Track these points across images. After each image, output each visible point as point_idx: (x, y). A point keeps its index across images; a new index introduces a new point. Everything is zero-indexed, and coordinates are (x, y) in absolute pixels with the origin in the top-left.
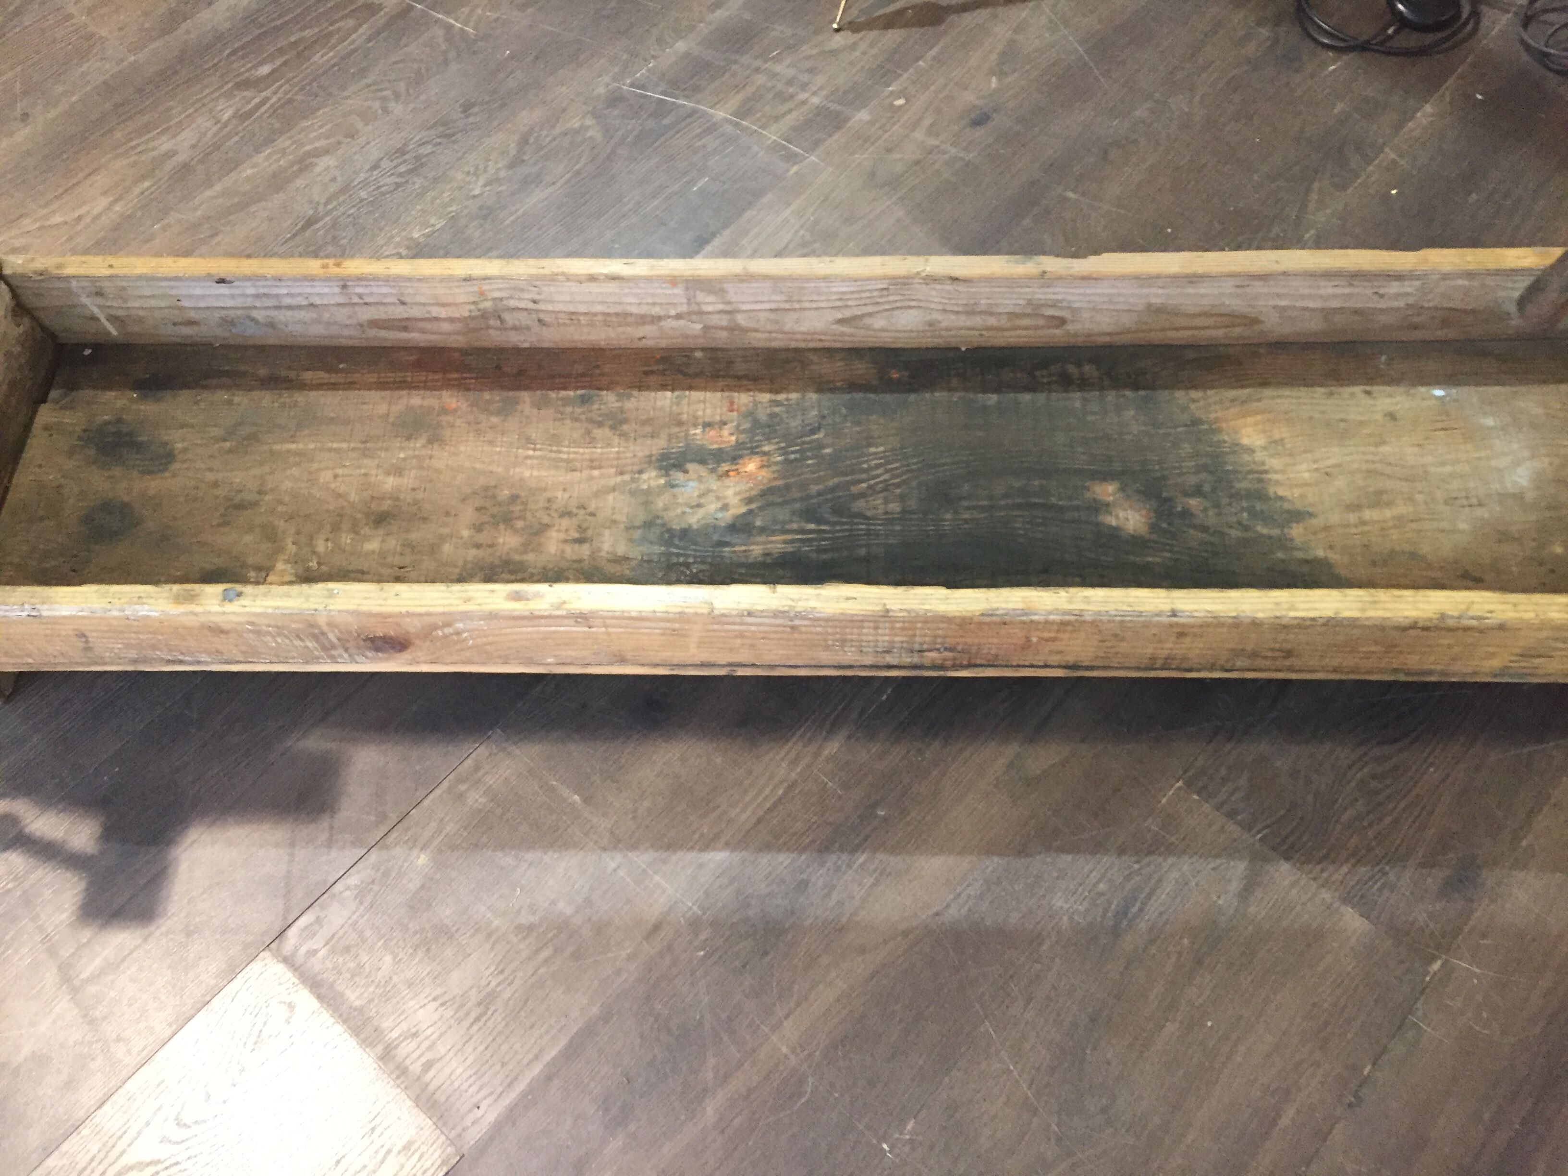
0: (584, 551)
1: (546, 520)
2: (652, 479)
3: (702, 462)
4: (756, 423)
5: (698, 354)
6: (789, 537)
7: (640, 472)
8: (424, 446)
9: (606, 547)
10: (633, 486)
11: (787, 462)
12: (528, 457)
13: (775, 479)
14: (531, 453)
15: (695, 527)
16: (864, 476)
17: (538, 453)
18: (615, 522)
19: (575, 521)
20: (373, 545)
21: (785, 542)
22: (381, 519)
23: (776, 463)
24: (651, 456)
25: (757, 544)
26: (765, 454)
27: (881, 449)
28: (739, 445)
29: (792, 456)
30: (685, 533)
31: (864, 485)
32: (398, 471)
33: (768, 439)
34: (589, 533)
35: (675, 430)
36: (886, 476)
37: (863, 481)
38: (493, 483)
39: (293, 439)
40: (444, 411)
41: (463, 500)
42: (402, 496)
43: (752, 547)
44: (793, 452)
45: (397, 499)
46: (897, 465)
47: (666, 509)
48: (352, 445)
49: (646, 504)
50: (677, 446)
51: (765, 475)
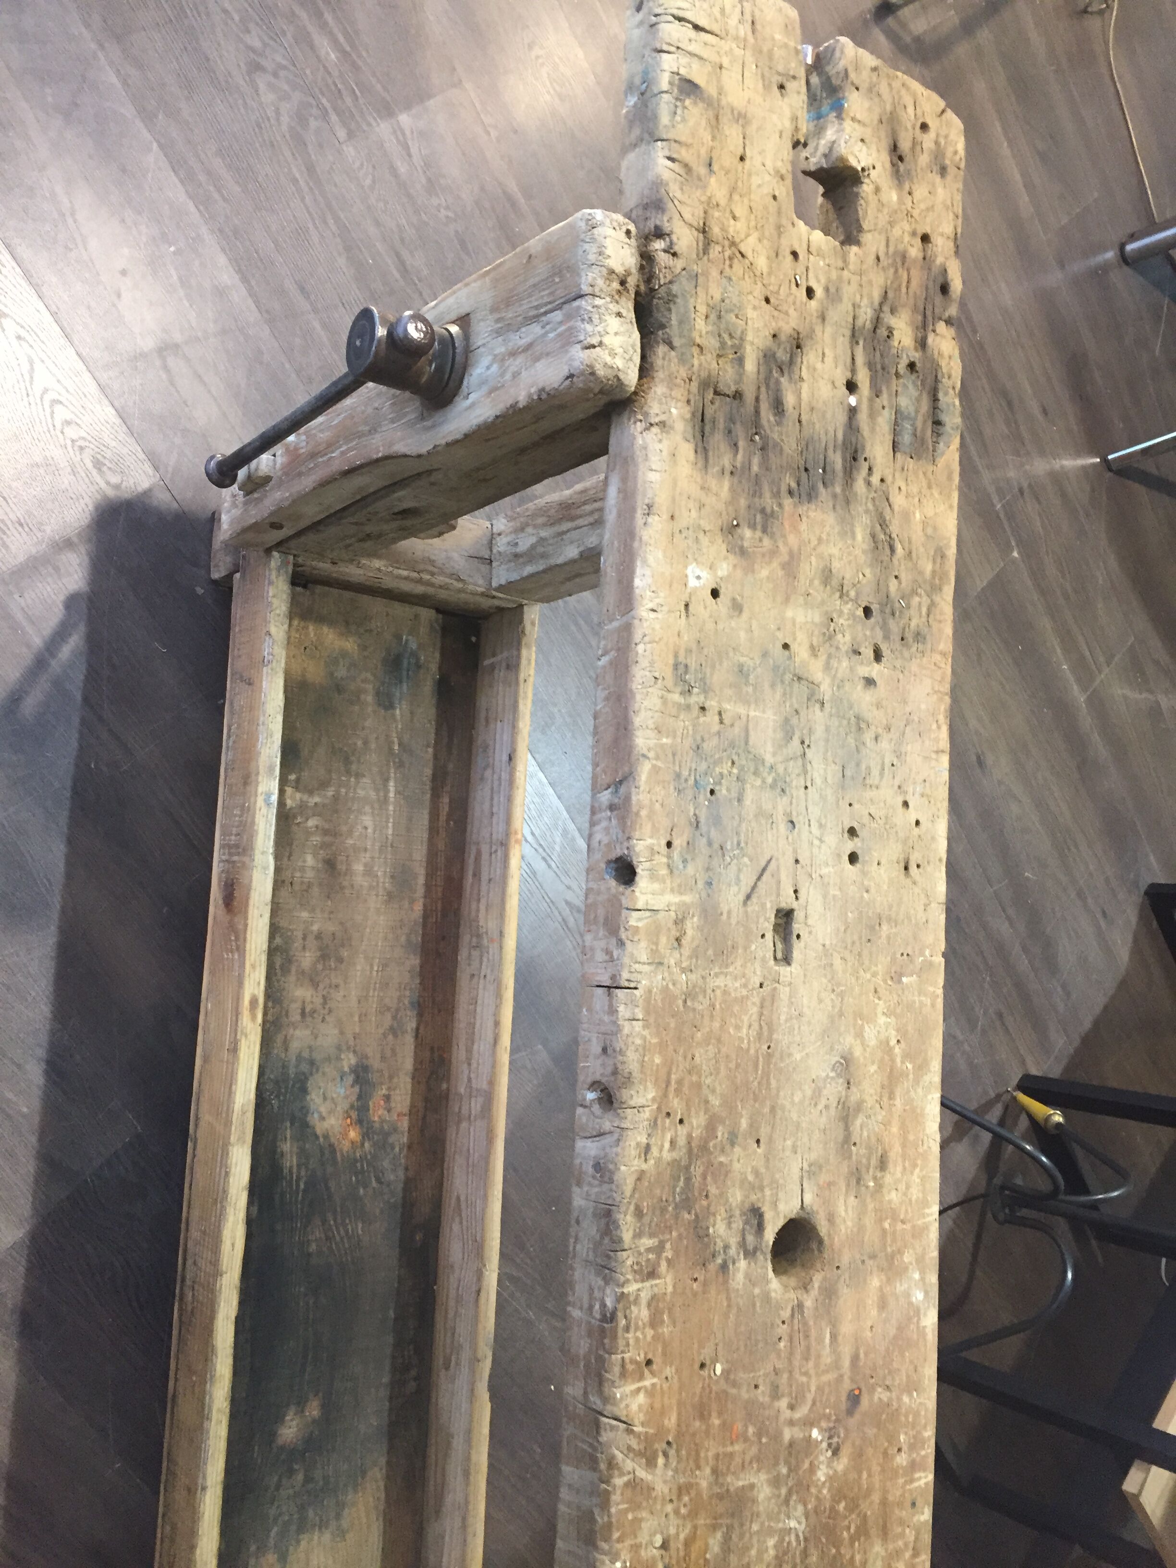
0: (296, 1017)
1: (321, 986)
2: (349, 1060)
3: (360, 1097)
4: (387, 1134)
5: (444, 1086)
6: (295, 1170)
7: (355, 1052)
8: (385, 889)
9: (298, 1033)
10: (344, 1048)
11: (356, 1161)
12: (372, 966)
13: (342, 1155)
14: (376, 968)
15: (308, 1098)
16: (339, 1221)
17: (375, 973)
18: (316, 1038)
19: (319, 1007)
20: (310, 860)
21: (291, 1167)
22: (330, 864)
23: (354, 1152)
24: (367, 1057)
25: (291, 1146)
26: (363, 1145)
27: (360, 1232)
28: (370, 1123)
29: (359, 1165)
30: (304, 1091)
31: (332, 1222)
32: (369, 872)
33: (374, 1145)
34: (309, 1019)
35: (387, 1075)
36: (338, 1238)
37: (335, 1221)
38: (353, 943)
39: (397, 792)
40: (412, 901)
41: (341, 923)
42: (348, 878)
43: (288, 1144)
44: (362, 1166)
45: (346, 874)
46: (347, 1245)
47: (324, 1074)
48: (390, 837)
49: (328, 1059)
50: (374, 1077)
51: (346, 1146)
